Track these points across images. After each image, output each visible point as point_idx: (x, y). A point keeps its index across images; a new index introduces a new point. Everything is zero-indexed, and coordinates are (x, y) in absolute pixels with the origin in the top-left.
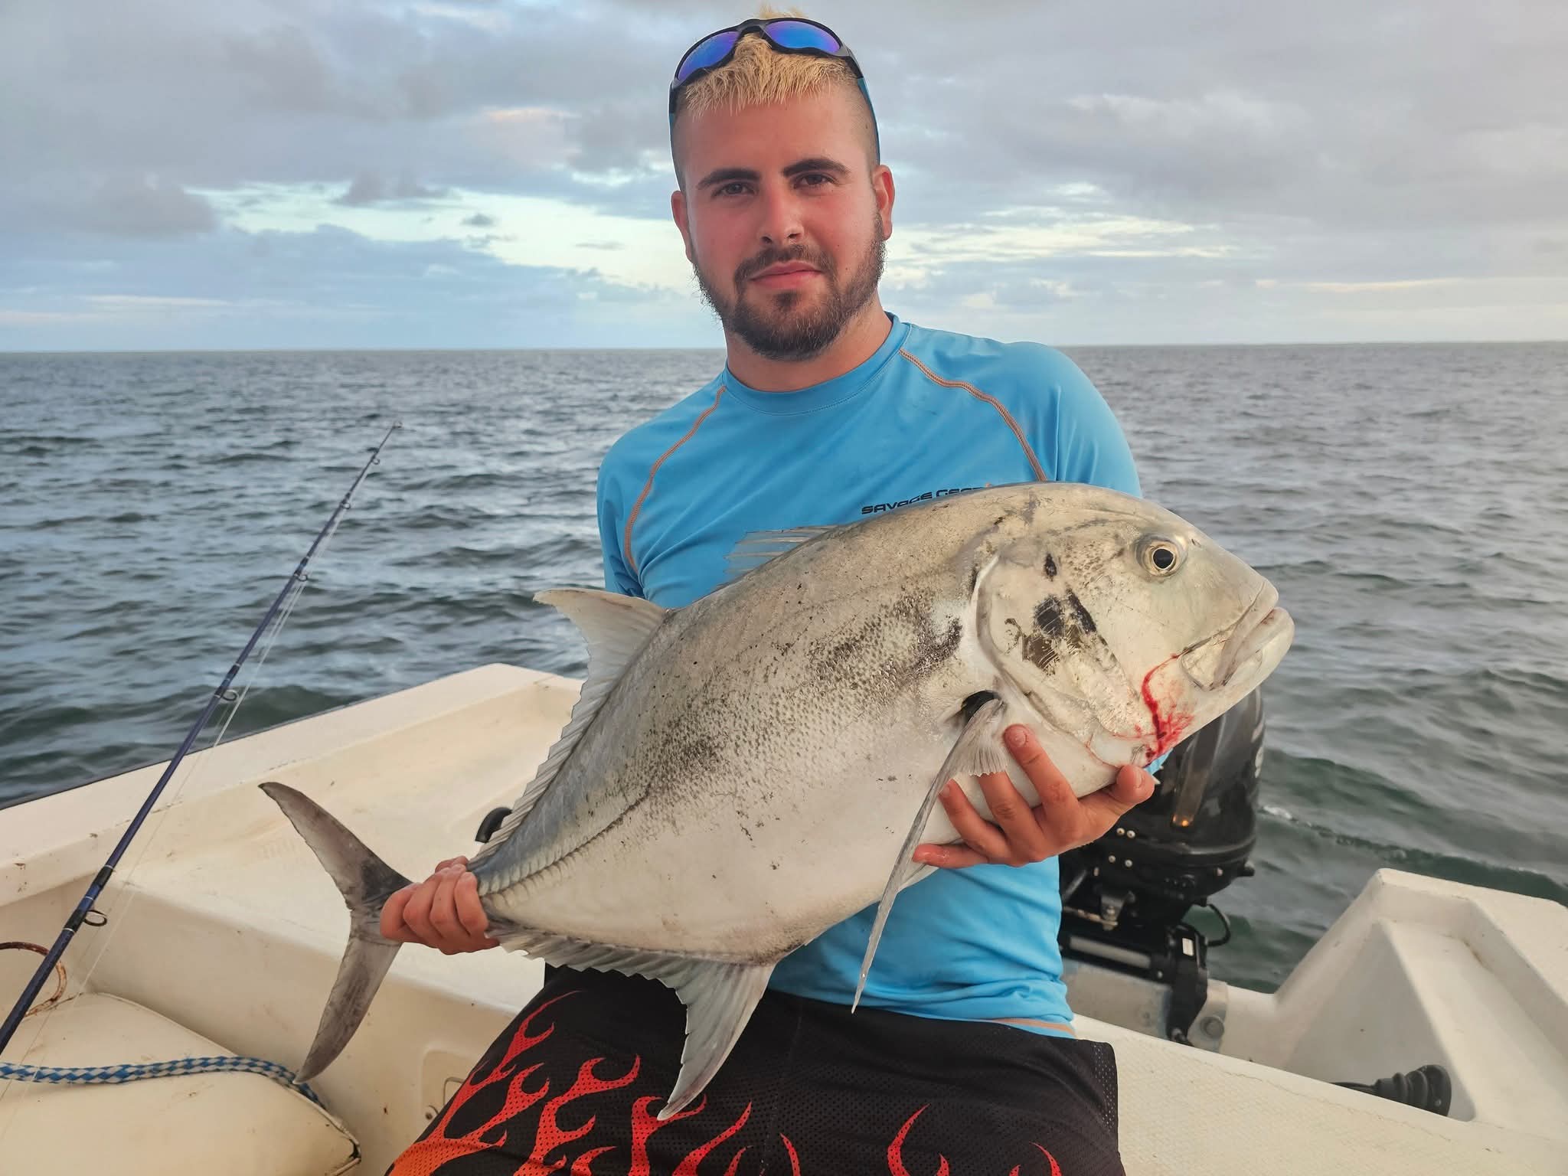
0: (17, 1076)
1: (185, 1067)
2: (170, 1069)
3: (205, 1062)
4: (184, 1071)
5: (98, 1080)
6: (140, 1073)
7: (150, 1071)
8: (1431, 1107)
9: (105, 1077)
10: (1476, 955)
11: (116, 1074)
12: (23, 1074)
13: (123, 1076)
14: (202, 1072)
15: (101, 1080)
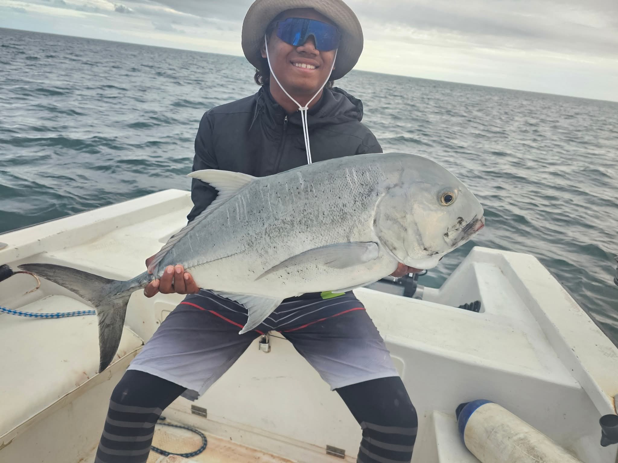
0: (24, 315)
1: (78, 313)
2: (73, 314)
3: (84, 312)
4: (77, 315)
5: (50, 317)
6: (63, 316)
7: (67, 315)
8: (474, 311)
9: (52, 316)
10: (502, 272)
11: (56, 315)
12: (26, 315)
13: (58, 316)
14: (83, 315)
15: (51, 317)
